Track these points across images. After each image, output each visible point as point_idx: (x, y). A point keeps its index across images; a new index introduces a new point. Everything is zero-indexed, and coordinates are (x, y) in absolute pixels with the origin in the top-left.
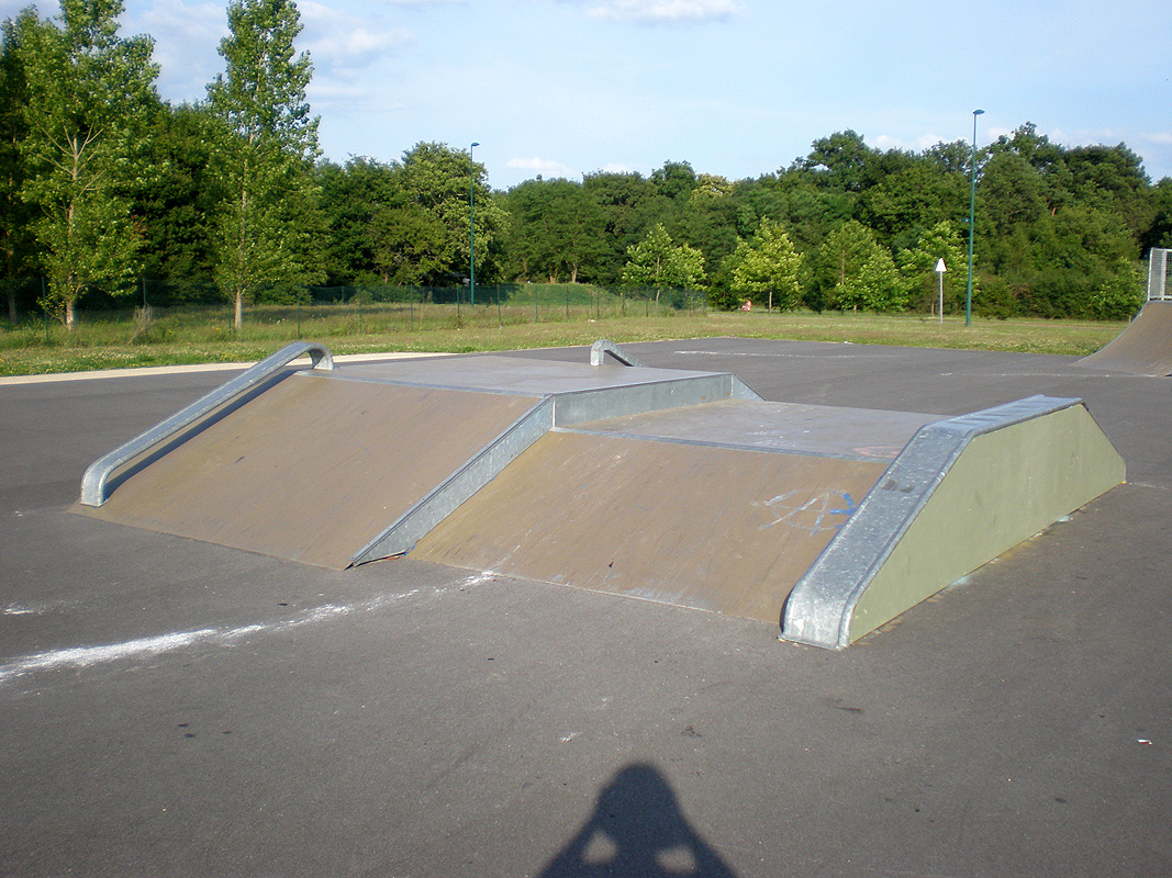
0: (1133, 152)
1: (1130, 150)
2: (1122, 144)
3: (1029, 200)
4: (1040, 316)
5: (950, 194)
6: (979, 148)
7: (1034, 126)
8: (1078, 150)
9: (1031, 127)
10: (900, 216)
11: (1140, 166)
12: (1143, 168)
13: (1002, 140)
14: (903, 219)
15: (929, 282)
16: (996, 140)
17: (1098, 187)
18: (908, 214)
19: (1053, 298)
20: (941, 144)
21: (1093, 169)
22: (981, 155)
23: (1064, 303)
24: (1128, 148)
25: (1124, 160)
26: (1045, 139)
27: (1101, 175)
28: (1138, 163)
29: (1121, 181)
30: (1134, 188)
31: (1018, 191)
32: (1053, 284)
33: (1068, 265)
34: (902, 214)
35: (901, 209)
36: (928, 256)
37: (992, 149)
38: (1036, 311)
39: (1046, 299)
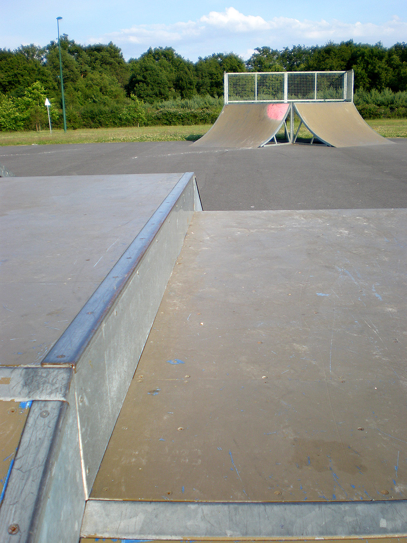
0: (116, 46)
2: (111, 42)
3: (72, 71)
4: (87, 128)
5: (33, 70)
6: (42, 47)
7: (67, 35)
8: (90, 46)
10: (10, 82)
11: (120, 53)
12: (122, 54)
13: (53, 43)
14: (11, 84)
15: (34, 113)
16: (49, 43)
17: (102, 64)
18: (13, 81)
19: (93, 118)
20: (22, 46)
21: (98, 55)
22: (42, 51)
23: (98, 120)
24: (114, 44)
25: (113, 50)
26: (73, 42)
27: (103, 58)
28: (119, 51)
29: (112, 60)
30: (119, 63)
31: (66, 67)
32: (92, 111)
33: (94, 102)
34: (11, 81)
35: (11, 79)
36: (30, 100)
37: (48, 48)
38: (85, 125)
39: (89, 119)
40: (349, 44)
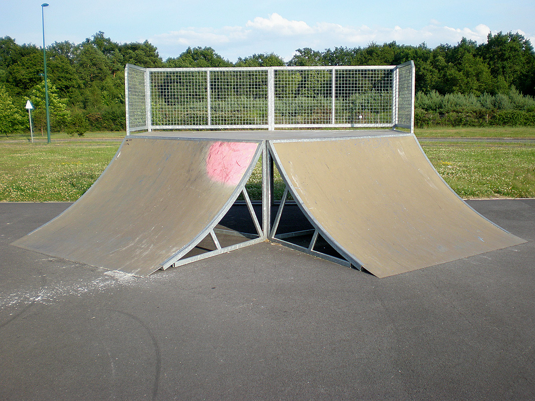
0: (152, 45)
1: (151, 44)
2: (147, 41)
3: (101, 69)
4: (108, 130)
5: (57, 67)
6: (76, 45)
7: (103, 33)
8: (126, 44)
9: (101, 34)
10: (31, 80)
11: (156, 52)
12: (158, 53)
13: (88, 40)
14: (32, 81)
16: (85, 40)
17: (136, 62)
18: (35, 78)
19: (114, 120)
20: (56, 43)
21: (133, 54)
22: (77, 48)
23: (120, 122)
24: (149, 43)
25: (148, 49)
26: (109, 40)
27: (137, 56)
28: (155, 50)
29: (147, 59)
30: (154, 63)
31: (94, 65)
32: (113, 113)
34: (32, 79)
35: (31, 76)
37: (83, 45)
38: (106, 128)
39: (110, 120)
40: (392, 45)
